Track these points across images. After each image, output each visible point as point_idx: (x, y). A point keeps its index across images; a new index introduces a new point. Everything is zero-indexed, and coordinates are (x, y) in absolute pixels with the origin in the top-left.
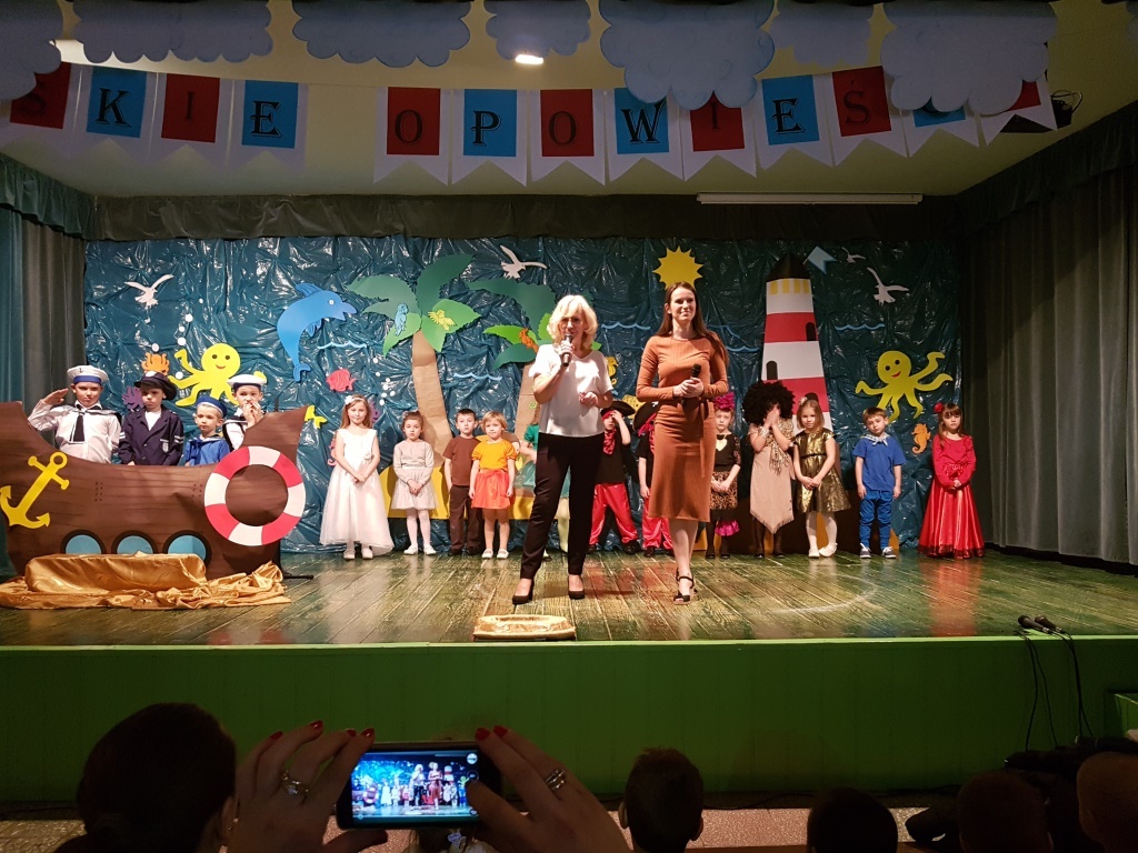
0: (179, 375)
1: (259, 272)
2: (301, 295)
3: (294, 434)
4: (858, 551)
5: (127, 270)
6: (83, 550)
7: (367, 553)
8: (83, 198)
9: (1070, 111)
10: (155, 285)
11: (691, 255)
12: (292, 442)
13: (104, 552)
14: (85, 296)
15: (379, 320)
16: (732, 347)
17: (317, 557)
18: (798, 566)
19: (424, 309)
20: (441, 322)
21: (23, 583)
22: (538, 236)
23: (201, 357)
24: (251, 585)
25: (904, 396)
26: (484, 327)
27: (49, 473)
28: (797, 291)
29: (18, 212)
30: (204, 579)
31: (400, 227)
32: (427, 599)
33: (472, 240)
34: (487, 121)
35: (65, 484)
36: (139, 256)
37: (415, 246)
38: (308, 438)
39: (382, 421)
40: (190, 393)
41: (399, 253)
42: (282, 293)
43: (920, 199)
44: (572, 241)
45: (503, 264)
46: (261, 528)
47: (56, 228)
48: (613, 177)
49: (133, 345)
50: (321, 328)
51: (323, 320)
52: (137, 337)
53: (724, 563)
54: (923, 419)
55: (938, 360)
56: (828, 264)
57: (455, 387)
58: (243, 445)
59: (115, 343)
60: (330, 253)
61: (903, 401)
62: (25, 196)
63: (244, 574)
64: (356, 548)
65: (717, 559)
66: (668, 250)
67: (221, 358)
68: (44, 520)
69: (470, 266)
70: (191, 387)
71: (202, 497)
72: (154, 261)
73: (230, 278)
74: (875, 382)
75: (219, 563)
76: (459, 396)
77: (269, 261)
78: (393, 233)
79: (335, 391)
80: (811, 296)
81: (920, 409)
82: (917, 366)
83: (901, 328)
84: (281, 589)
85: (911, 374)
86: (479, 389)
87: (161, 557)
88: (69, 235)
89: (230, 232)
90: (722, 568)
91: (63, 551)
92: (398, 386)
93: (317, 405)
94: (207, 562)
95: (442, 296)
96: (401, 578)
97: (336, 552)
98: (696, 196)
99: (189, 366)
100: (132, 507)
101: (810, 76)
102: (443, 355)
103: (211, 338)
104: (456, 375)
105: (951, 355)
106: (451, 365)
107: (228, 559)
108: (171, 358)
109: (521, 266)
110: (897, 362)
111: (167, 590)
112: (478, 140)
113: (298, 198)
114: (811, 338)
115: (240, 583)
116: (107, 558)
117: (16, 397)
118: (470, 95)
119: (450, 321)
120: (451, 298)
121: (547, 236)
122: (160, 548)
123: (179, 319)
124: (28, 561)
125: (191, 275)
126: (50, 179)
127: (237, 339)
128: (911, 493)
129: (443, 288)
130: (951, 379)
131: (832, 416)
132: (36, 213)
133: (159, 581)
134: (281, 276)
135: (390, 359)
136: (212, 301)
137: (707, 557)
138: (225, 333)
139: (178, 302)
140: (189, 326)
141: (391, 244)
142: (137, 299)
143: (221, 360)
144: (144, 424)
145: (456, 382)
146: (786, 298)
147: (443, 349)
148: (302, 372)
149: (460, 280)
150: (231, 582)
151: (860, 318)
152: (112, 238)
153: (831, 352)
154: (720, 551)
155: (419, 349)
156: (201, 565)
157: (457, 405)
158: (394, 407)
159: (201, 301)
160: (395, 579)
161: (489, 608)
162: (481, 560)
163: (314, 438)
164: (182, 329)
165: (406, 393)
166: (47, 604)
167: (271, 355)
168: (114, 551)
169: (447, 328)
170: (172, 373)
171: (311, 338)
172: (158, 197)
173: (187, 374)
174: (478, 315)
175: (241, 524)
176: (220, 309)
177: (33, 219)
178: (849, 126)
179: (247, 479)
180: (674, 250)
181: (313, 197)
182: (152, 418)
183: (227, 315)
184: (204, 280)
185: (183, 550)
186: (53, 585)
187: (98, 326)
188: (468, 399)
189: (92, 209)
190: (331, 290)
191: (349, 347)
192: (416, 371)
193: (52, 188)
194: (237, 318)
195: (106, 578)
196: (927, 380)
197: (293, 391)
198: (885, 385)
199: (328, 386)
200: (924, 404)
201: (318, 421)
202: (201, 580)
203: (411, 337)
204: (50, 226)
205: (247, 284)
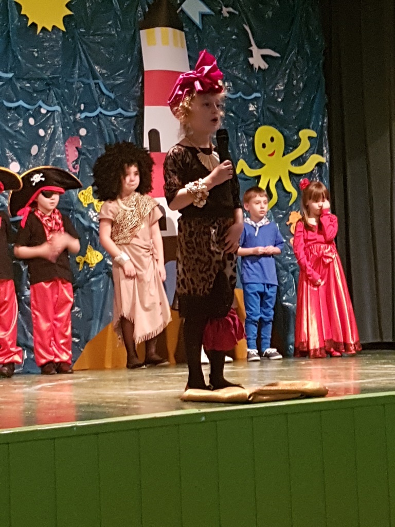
16: (105, 109)
25: (280, 180)
28: (176, 44)
54: (297, 205)
55: (309, 138)
56: (203, 16)
61: (279, 185)
74: (255, 163)
80: (185, 52)
81: (294, 194)
82: (290, 145)
85: (285, 154)
110: (273, 140)
151: (235, 85)
196: (301, 161)
198: (263, 165)
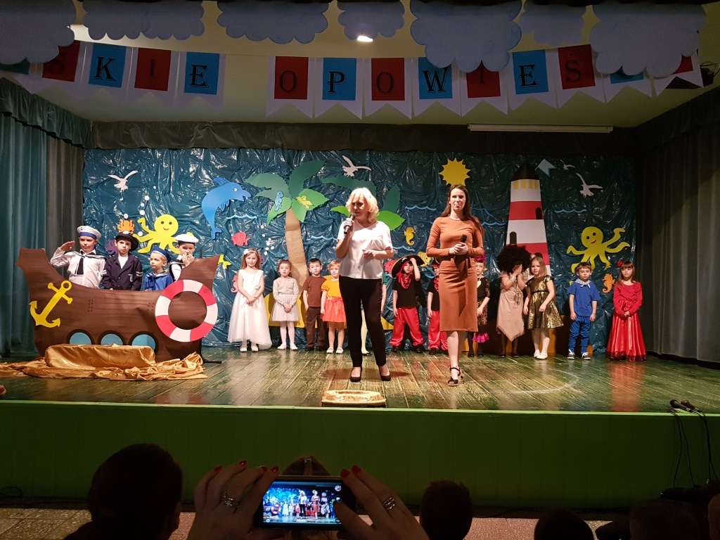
0: (140, 233)
1: (191, 170)
2: (217, 185)
3: (211, 273)
4: (567, 354)
5: (110, 167)
6: (80, 342)
7: (254, 348)
8: (83, 123)
9: (713, 75)
10: (127, 177)
11: (463, 164)
12: (210, 277)
13: (93, 343)
14: (84, 184)
15: (265, 201)
16: (488, 222)
17: (224, 350)
18: (528, 363)
19: (293, 195)
20: (304, 203)
21: (43, 361)
22: (366, 150)
23: (154, 222)
24: (183, 366)
25: (598, 256)
26: (331, 207)
27: (60, 294)
28: (531, 187)
29: (44, 130)
30: (154, 362)
31: (279, 143)
32: (293, 378)
33: (324, 152)
34: (337, 78)
35: (70, 301)
36: (117, 159)
37: (289, 155)
38: (219, 275)
39: (265, 265)
40: (147, 245)
41: (278, 159)
42: (205, 184)
43: (611, 129)
44: (388, 153)
45: (344, 167)
46: (190, 331)
47: (67, 141)
48: (416, 114)
49: (112, 214)
50: (229, 206)
51: (230, 201)
52: (115, 210)
53: (480, 360)
54: (610, 271)
55: (621, 233)
56: (551, 170)
57: (312, 245)
58: (179, 279)
59: (101, 213)
60: (236, 159)
61: (597, 259)
62: (48, 120)
63: (179, 359)
64: (248, 345)
65: (475, 357)
66: (449, 160)
67: (166, 224)
68: (57, 322)
69: (323, 168)
70: (147, 242)
71: (154, 311)
72: (126, 162)
73: (173, 173)
74: (580, 246)
75: (164, 352)
76: (315, 250)
77: (198, 164)
78: (274, 146)
79: (236, 245)
80: (539, 190)
81: (608, 264)
82: (607, 237)
83: (597, 212)
84: (201, 369)
85: (603, 242)
86: (327, 246)
87: (128, 347)
88: (75, 145)
89: (174, 145)
90: (478, 363)
91: (68, 342)
92: (276, 243)
93: (225, 254)
94: (156, 351)
95: (305, 187)
96: (276, 365)
97: (236, 347)
98: (467, 126)
99: (146, 228)
100: (111, 316)
101: (544, 51)
102: (305, 224)
103: (160, 211)
104: (313, 237)
105: (629, 230)
106: (310, 230)
107: (169, 350)
108: (135, 223)
109: (355, 168)
110: (594, 234)
111: (131, 368)
112: (332, 90)
113: (216, 124)
114: (539, 217)
115: (176, 365)
116: (95, 347)
117: (41, 246)
118: (327, 61)
119: (309, 203)
120: (310, 188)
121: (372, 150)
122: (127, 342)
123: (141, 199)
124: (47, 348)
125: (149, 171)
126: (64, 110)
127: (177, 212)
128: (601, 318)
129: (306, 182)
130: (629, 246)
131: (551, 267)
132: (55, 131)
133: (126, 363)
134: (204, 173)
135: (272, 226)
136: (161, 188)
137: (469, 356)
138: (169, 208)
139: (140, 188)
140: (147, 203)
141: (273, 153)
142: (115, 185)
143: (166, 225)
144: (118, 264)
145: (312, 242)
146: (523, 192)
147: (305, 221)
148: (216, 233)
149: (316, 176)
150: (171, 364)
151: (571, 205)
152: (101, 147)
153: (551, 227)
154: (477, 352)
155: (289, 220)
156: (152, 353)
157: (313, 256)
158: (274, 257)
159: (155, 187)
160: (272, 365)
161: (331, 385)
162: (326, 354)
163: (223, 275)
164: (142, 205)
165: (281, 248)
166: (58, 375)
167: (198, 222)
168: (99, 343)
169: (308, 207)
170: (136, 232)
171: (222, 212)
172: (130, 122)
173: (145, 233)
174: (327, 199)
175: (177, 328)
176: (166, 193)
177: (53, 135)
178: (567, 84)
179: (182, 300)
180: (452, 160)
181: (226, 123)
182: (123, 261)
183: (170, 197)
184: (157, 174)
185: (141, 343)
186: (62, 363)
187: (91, 202)
188: (320, 252)
189: (89, 129)
190: (235, 182)
191: (246, 218)
192: (288, 234)
193: (65, 116)
194: (177, 198)
195: (94, 360)
196: (613, 246)
197: (210, 245)
198: (586, 248)
199: (232, 242)
200: (611, 261)
201: (225, 264)
202: (152, 363)
203: (285, 212)
204: (63, 140)
205: (183, 178)
